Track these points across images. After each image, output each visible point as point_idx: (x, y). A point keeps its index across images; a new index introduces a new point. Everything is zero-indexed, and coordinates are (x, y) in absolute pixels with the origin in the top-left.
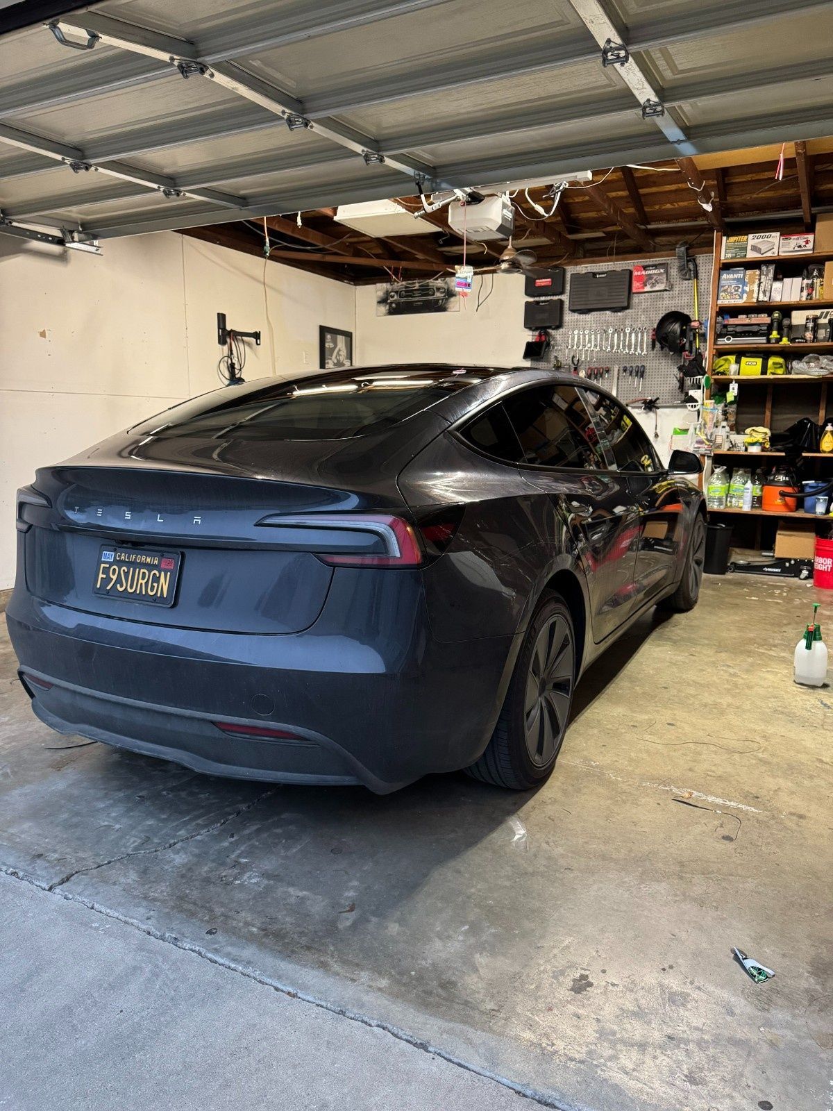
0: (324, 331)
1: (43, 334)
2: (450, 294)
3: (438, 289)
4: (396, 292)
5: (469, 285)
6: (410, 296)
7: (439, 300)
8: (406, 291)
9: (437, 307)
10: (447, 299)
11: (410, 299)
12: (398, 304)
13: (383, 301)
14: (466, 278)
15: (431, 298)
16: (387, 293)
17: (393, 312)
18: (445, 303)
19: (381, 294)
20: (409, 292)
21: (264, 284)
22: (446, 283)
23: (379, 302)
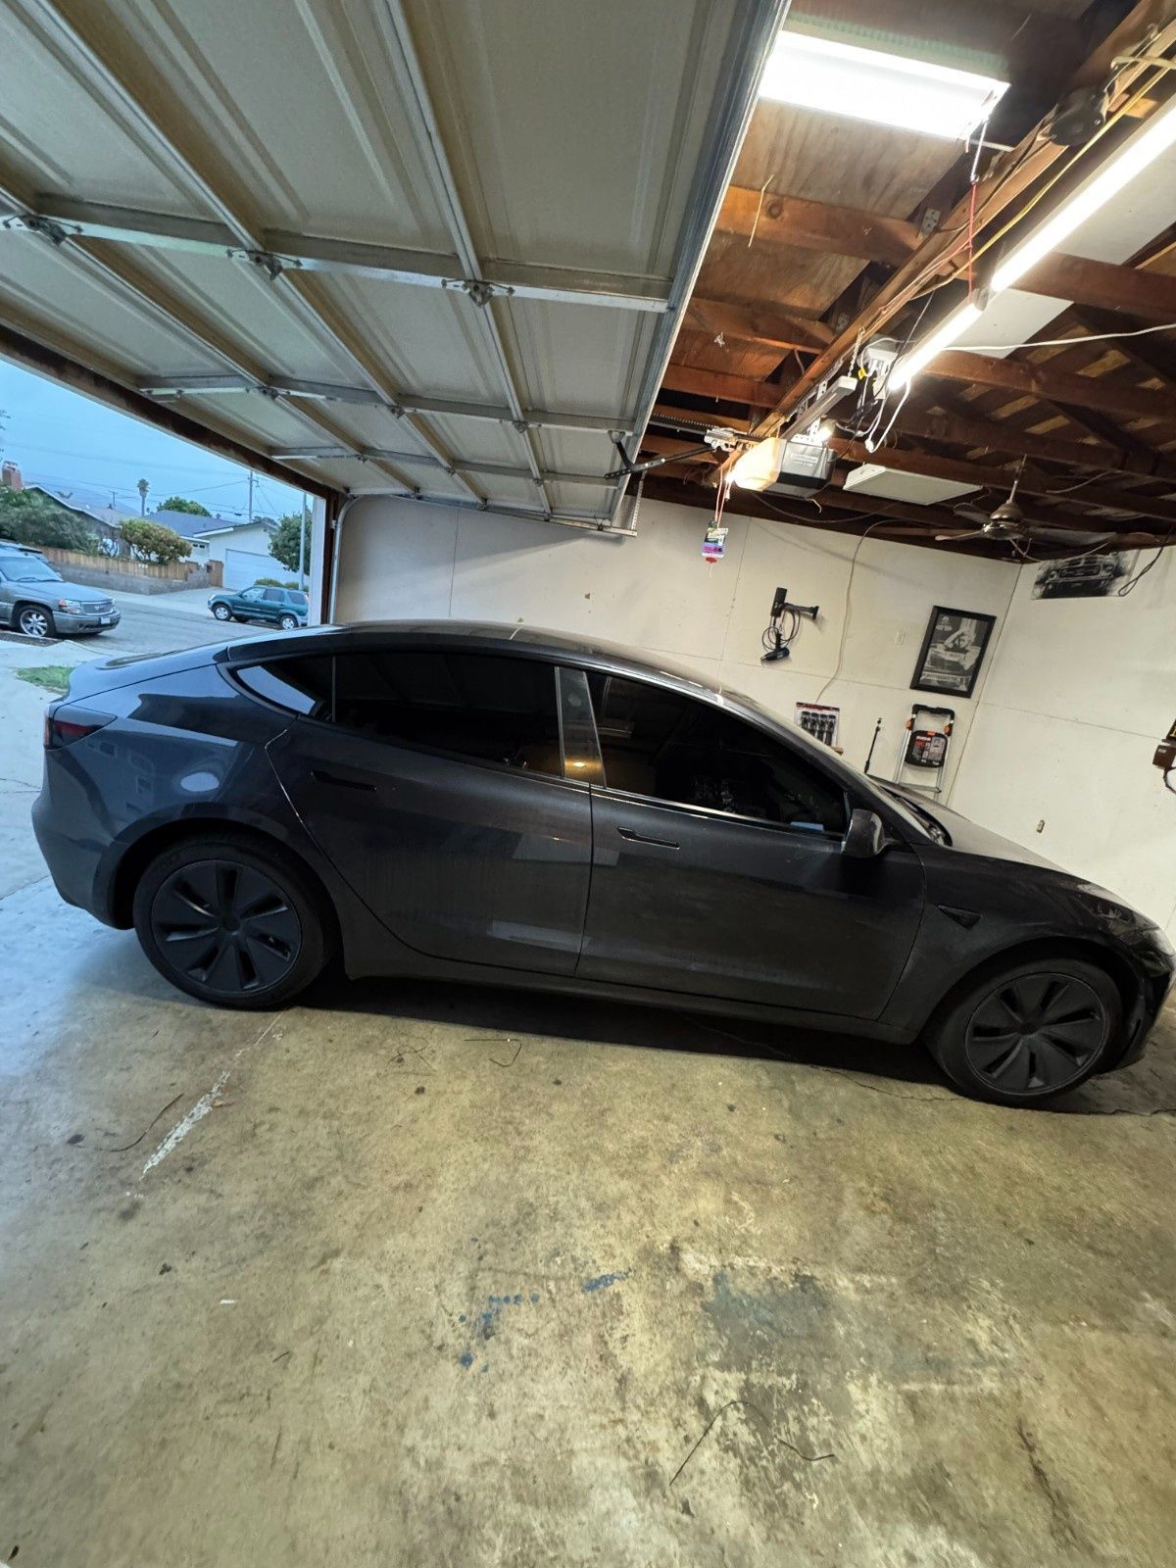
0: (939, 612)
1: (588, 596)
2: (1118, 572)
3: (1105, 566)
4: (1058, 571)
5: (720, 550)
6: (1071, 576)
7: (1100, 581)
8: (1068, 570)
9: (1098, 590)
10: (1112, 580)
11: (1071, 579)
12: (1055, 584)
13: (1040, 582)
14: (716, 542)
15: (1093, 577)
16: (1048, 573)
17: (1047, 595)
18: (1109, 585)
19: (1041, 573)
20: (1072, 569)
21: (854, 561)
22: (1117, 558)
23: (1037, 583)
